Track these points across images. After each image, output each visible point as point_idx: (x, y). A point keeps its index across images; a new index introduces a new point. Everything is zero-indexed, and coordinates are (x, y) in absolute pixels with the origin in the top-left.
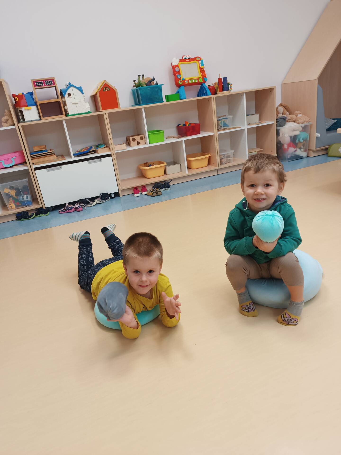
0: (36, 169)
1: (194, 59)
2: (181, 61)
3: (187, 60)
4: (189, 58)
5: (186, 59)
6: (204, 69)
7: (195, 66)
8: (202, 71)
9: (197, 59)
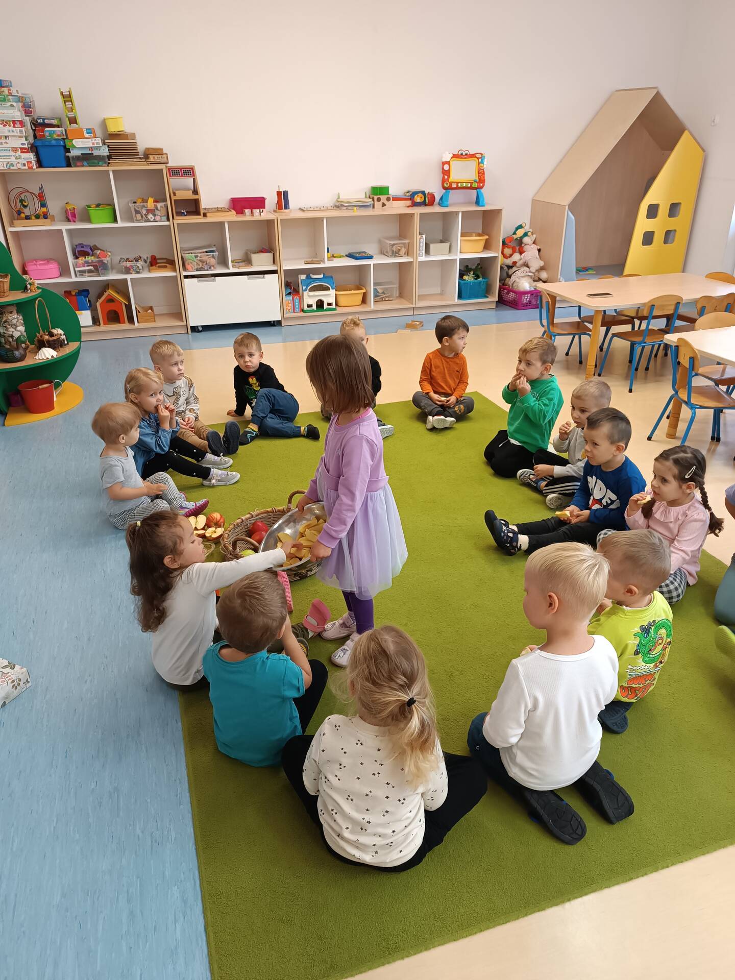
0: (186, 277)
1: (473, 156)
2: (455, 156)
3: (464, 156)
4: (466, 154)
5: (462, 154)
6: (485, 170)
7: (472, 164)
8: (481, 173)
9: (477, 156)
